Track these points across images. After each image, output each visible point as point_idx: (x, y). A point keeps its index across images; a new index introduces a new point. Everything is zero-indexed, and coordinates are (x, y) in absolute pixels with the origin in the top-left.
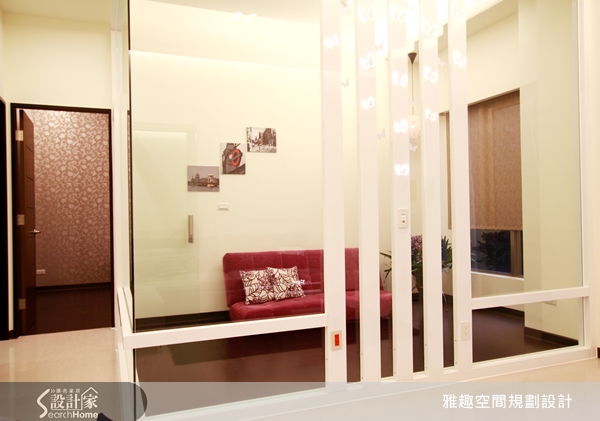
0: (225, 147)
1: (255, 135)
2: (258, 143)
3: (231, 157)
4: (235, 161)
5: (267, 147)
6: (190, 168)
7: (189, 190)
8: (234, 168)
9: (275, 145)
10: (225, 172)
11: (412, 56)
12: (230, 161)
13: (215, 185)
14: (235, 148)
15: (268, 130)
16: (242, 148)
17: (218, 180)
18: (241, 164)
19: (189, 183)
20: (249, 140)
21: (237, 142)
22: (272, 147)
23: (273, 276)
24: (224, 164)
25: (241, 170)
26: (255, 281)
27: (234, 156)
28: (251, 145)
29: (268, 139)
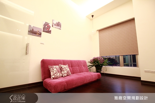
0: (44, 23)
1: (55, 23)
2: (56, 25)
3: (46, 27)
4: (48, 28)
5: (58, 27)
6: (30, 26)
7: (29, 34)
8: (47, 31)
9: (61, 27)
10: (44, 31)
11: (93, 16)
12: (46, 28)
13: (40, 34)
14: (48, 24)
15: (59, 22)
16: (51, 25)
17: (41, 33)
18: (50, 30)
19: (29, 31)
20: (53, 23)
21: (49, 23)
22: (60, 28)
23: (62, 67)
24: (44, 28)
25: (49, 32)
26: (55, 69)
27: (48, 26)
28: (53, 25)
29: (58, 25)
